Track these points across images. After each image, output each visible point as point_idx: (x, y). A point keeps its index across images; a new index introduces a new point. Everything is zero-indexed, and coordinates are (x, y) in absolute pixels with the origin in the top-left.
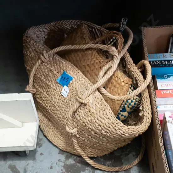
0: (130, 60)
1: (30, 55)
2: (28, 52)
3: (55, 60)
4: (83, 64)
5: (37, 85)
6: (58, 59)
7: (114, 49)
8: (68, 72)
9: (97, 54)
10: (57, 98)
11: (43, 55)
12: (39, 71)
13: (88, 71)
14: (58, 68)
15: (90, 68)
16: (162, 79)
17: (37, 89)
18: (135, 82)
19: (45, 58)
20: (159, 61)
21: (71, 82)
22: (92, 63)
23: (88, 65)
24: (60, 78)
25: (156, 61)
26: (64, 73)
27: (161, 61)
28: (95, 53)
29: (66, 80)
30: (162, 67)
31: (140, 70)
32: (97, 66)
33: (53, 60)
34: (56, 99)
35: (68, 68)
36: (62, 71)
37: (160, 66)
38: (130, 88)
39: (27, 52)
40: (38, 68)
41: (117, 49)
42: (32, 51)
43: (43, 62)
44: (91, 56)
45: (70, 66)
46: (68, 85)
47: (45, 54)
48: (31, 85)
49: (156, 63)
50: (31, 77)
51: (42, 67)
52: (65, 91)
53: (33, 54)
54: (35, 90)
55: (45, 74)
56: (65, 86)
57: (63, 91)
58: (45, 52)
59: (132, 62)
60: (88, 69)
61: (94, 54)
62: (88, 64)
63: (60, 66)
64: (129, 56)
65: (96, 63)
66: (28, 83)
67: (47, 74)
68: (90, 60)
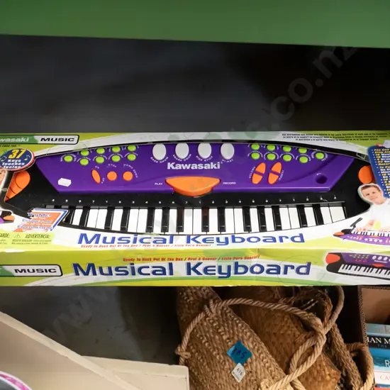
0: (339, 339)
1: (188, 301)
2: (185, 294)
3: (225, 317)
4: (267, 330)
5: (194, 348)
6: (230, 316)
7: (319, 321)
8: (246, 343)
9: (290, 321)
10: (225, 378)
11: (209, 307)
12: (200, 329)
13: (273, 343)
14: (229, 332)
15: (278, 339)
16: (382, 366)
17: (192, 353)
18: (344, 374)
19: (211, 311)
20: (378, 337)
21: (249, 360)
22: (281, 332)
23: (274, 334)
24: (232, 349)
25: (374, 337)
26: (239, 342)
27: (382, 338)
28: (288, 319)
29: (241, 355)
30: (384, 348)
31: (353, 355)
32: (289, 339)
33: (222, 317)
34: (223, 379)
35: (246, 335)
36: (236, 338)
37: (380, 347)
38: (339, 384)
39: (182, 294)
40: (198, 324)
41: (323, 321)
42: (191, 294)
43: (207, 316)
44: (281, 321)
45: (248, 334)
46: (245, 364)
47: (212, 306)
48: (184, 346)
49: (375, 340)
50: (186, 335)
51: (205, 324)
52: (239, 372)
53: (192, 298)
54: (189, 354)
55: (208, 335)
56: (239, 365)
57: (235, 371)
58: (211, 302)
59: (342, 341)
60: (274, 339)
61: (286, 319)
62: (274, 331)
63: (233, 329)
64: (338, 331)
65: (289, 335)
66: (180, 342)
67: (212, 336)
68: (278, 327)
